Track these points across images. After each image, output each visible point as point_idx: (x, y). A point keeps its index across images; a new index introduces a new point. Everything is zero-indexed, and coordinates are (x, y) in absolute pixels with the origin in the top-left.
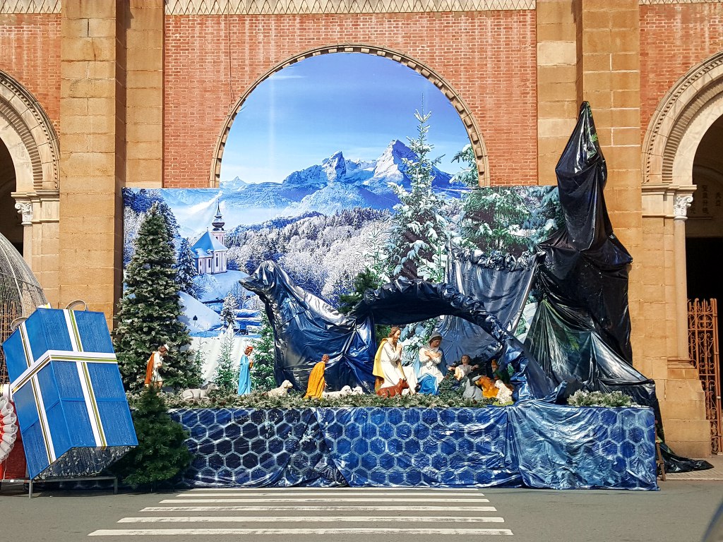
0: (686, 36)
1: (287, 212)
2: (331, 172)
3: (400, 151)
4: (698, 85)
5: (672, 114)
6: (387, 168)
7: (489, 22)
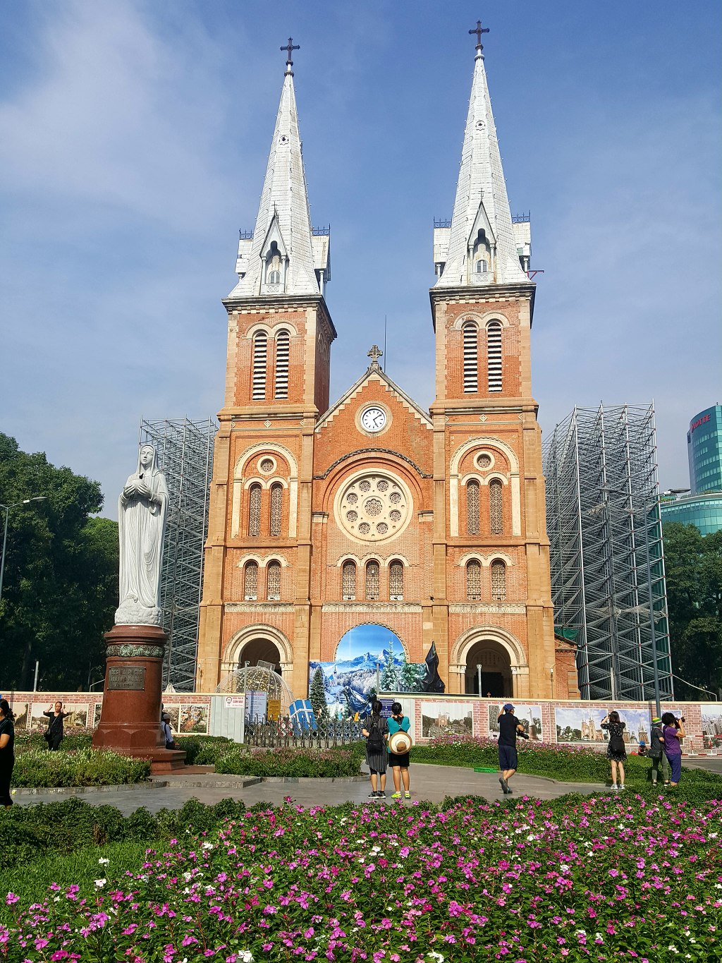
0: (463, 622)
1: (354, 669)
2: (366, 658)
3: (385, 652)
4: (466, 636)
5: (459, 644)
6: (381, 657)
7: (410, 615)
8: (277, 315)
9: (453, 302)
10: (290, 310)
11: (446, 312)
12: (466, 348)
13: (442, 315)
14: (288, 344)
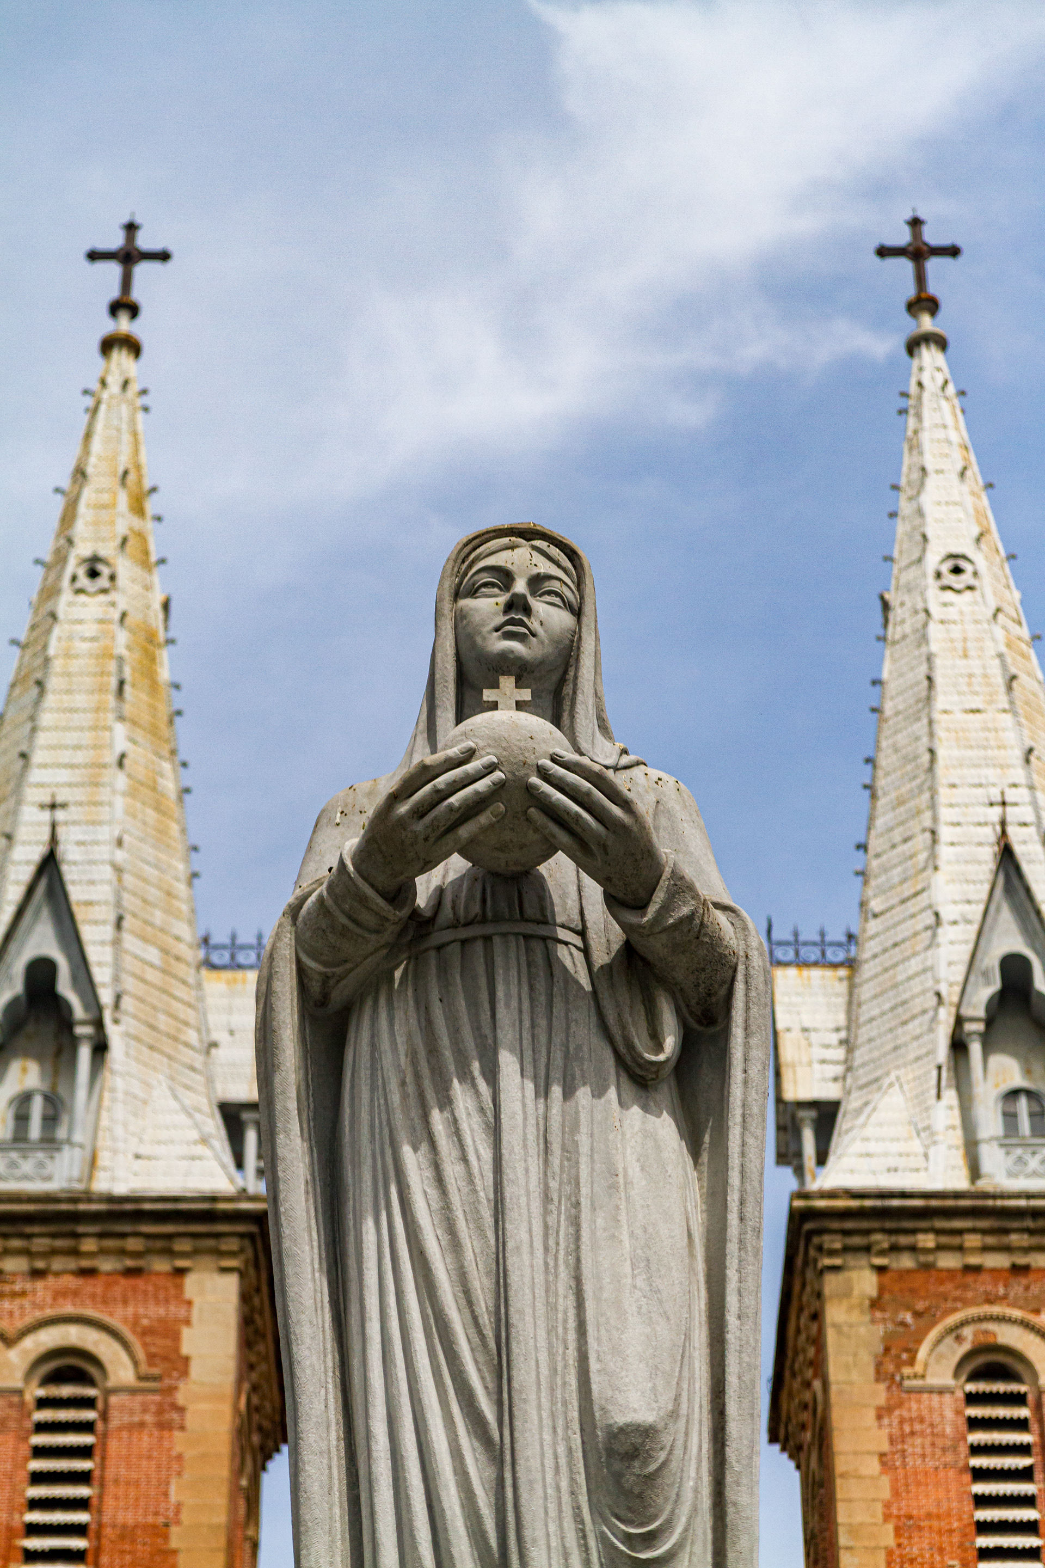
8: (40, 1284)
9: (906, 1262)
10: (106, 1265)
11: (875, 1304)
12: (980, 1475)
13: (855, 1317)
14: (87, 1427)
